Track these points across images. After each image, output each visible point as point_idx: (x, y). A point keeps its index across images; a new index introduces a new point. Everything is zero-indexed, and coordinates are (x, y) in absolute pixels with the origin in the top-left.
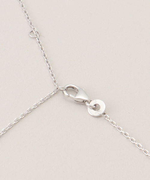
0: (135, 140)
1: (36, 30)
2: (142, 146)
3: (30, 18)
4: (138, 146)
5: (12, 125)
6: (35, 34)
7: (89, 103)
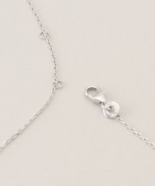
0: (147, 139)
1: (46, 32)
2: (154, 145)
3: (40, 21)
4: (151, 145)
5: (26, 126)
6: (45, 35)
7: (104, 106)
